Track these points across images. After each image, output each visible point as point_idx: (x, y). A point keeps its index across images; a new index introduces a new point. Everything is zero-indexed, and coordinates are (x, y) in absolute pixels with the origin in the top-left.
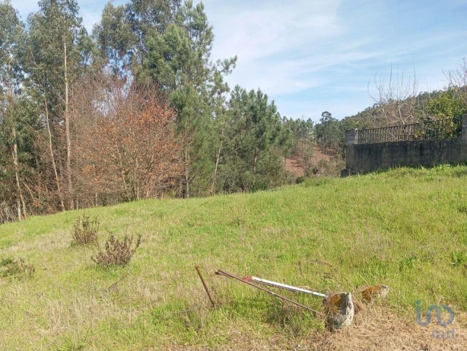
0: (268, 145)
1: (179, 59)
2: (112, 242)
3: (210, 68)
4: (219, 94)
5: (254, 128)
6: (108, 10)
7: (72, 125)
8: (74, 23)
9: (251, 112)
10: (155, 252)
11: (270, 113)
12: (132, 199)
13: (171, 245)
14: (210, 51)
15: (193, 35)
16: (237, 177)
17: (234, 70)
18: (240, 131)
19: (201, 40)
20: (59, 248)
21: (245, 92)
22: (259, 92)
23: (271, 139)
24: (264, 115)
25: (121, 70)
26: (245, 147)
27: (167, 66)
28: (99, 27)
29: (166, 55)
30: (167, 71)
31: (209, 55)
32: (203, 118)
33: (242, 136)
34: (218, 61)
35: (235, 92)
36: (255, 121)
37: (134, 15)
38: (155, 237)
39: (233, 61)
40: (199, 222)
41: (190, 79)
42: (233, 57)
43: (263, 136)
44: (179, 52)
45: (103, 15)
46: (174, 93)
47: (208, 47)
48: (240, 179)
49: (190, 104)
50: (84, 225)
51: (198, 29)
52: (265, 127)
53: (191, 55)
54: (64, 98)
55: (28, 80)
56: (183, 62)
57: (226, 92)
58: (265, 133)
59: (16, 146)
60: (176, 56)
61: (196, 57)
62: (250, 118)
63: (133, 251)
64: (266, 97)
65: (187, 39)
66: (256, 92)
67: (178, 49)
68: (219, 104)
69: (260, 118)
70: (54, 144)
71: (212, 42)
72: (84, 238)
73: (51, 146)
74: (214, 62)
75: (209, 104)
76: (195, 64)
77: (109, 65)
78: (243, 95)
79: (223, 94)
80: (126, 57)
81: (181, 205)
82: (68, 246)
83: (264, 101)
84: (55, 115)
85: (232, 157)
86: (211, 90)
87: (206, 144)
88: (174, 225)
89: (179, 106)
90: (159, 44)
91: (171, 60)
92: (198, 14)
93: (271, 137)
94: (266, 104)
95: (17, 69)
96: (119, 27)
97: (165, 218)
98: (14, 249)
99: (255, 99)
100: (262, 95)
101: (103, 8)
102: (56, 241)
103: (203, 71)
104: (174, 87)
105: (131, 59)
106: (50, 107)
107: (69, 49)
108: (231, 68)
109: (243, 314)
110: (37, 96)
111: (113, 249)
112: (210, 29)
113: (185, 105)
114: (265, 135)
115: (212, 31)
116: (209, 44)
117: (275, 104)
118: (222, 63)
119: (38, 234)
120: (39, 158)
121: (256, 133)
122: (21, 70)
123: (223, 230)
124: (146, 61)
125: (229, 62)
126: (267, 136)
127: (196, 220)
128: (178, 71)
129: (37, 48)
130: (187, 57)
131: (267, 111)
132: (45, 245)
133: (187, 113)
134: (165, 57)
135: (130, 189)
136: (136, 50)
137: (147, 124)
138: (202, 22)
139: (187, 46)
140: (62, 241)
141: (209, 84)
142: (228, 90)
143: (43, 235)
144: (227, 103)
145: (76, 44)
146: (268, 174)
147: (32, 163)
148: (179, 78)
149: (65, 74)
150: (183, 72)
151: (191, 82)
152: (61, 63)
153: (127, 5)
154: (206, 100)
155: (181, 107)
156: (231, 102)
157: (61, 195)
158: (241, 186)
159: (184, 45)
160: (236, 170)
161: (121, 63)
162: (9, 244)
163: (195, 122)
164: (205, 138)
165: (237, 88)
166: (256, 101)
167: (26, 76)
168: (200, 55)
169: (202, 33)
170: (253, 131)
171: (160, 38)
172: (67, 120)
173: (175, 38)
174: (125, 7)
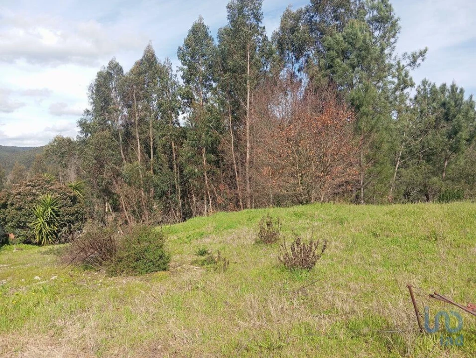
0: (464, 147)
1: (358, 56)
2: (298, 244)
3: (394, 63)
4: (402, 90)
5: (446, 127)
6: (287, 15)
7: (251, 128)
8: (257, 32)
9: (442, 110)
10: (340, 260)
11: (468, 110)
12: (307, 202)
13: (356, 254)
14: (394, 45)
15: (376, 29)
16: (420, 183)
17: (422, 63)
18: (426, 132)
19: (385, 34)
20: (245, 244)
21: (434, 86)
22: (453, 87)
23: (467, 140)
24: (459, 112)
25: (297, 73)
26: (432, 149)
27: (344, 65)
28: (278, 34)
29: (344, 54)
30: (344, 71)
31: (393, 49)
32: (383, 118)
33: (430, 137)
34: (405, 55)
35: (422, 87)
36: (447, 119)
37: (312, 17)
38: (337, 243)
39: (422, 54)
40: (386, 233)
41: (370, 76)
42: (423, 49)
43: (458, 136)
44: (359, 49)
45: (282, 21)
46: (351, 93)
47: (392, 40)
48: (425, 186)
49: (368, 103)
50: (268, 225)
51: (382, 21)
52: (460, 126)
53: (372, 51)
54: (246, 104)
55: (215, 89)
56: (363, 59)
57: (410, 88)
58: (460, 133)
59: (204, 149)
60: (355, 53)
61: (378, 52)
62: (441, 116)
63: (319, 257)
64: (462, 91)
65: (368, 34)
66: (448, 86)
67: (357, 46)
68: (402, 101)
69: (454, 116)
70: (236, 146)
71: (397, 35)
72: (268, 238)
73: (233, 149)
74: (400, 56)
75: (391, 102)
76: (376, 59)
77: (285, 69)
78: (431, 89)
79: (405, 91)
80: (302, 60)
81: (362, 212)
82: (253, 243)
83: (460, 96)
84: (236, 120)
85: (415, 161)
86: (393, 86)
87: (386, 146)
88: (357, 233)
89: (356, 106)
90: (337, 42)
91: (348, 59)
92: (383, 6)
93: (468, 137)
94: (462, 99)
95: (207, 80)
96: (297, 30)
97: (346, 224)
98: (207, 240)
99: (447, 94)
100: (457, 89)
101: (282, 14)
102: (242, 237)
103: (385, 67)
104: (351, 86)
105: (307, 61)
106: (233, 113)
107: (252, 58)
108: (419, 61)
109: (459, 347)
110: (222, 103)
111: (299, 251)
112: (397, 21)
113: (363, 105)
114: (461, 135)
115: (399, 22)
116: (393, 36)
117: (473, 99)
118: (409, 57)
119: (225, 228)
120: (222, 159)
121: (448, 133)
122: (210, 80)
123: (417, 244)
124: (323, 62)
125: (418, 54)
126: (463, 137)
127: (381, 229)
128: (356, 69)
129: (224, 59)
130: (368, 53)
131: (464, 108)
132: (233, 240)
133: (365, 114)
134: (343, 55)
135: (306, 191)
136: (313, 52)
137: (325, 126)
138: (387, 14)
139: (368, 41)
140: (247, 237)
141: (392, 81)
142: (412, 85)
143: (230, 230)
144: (411, 100)
145: (258, 52)
146: (463, 182)
147: (217, 163)
148: (358, 76)
149: (248, 81)
150: (362, 69)
151: (370, 80)
152: (244, 71)
153: (307, 8)
154: (387, 98)
155: (358, 107)
156: (416, 98)
157: (240, 194)
158: (426, 194)
159: (364, 41)
160: (420, 175)
161: (297, 66)
162: (202, 235)
163: (373, 122)
164: (385, 140)
165: (424, 83)
166: (449, 97)
167: (214, 85)
168: (382, 50)
169: (386, 25)
170: (444, 130)
171: (339, 36)
172: (248, 124)
173: (355, 35)
174: (304, 9)
